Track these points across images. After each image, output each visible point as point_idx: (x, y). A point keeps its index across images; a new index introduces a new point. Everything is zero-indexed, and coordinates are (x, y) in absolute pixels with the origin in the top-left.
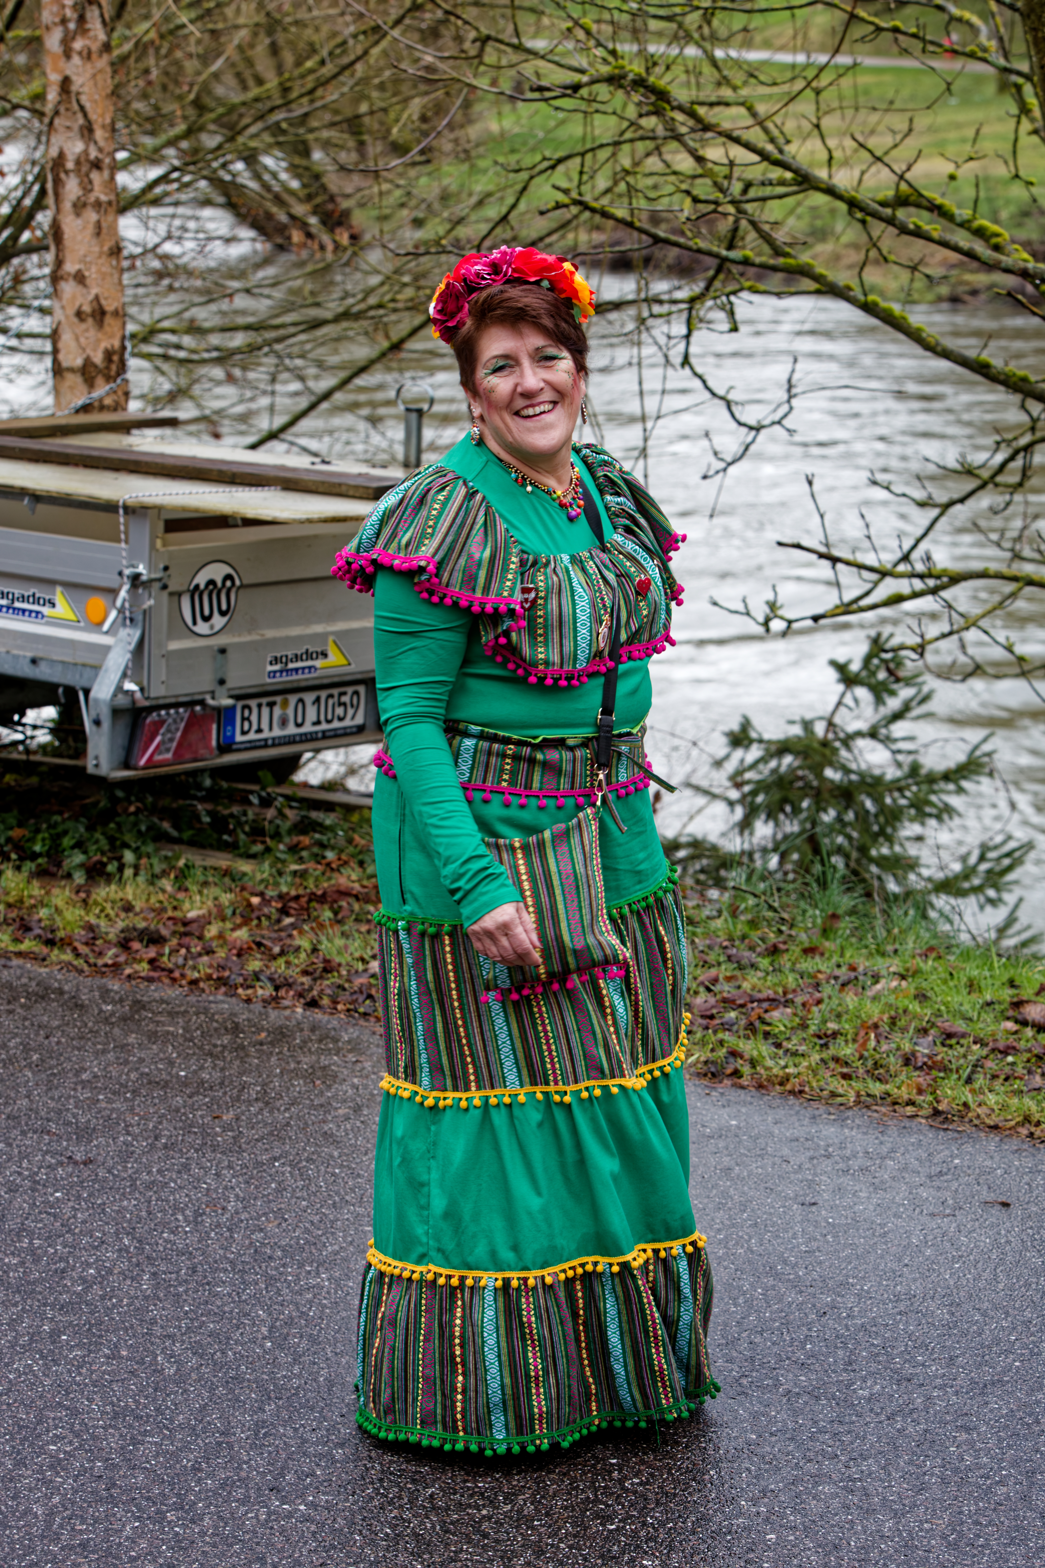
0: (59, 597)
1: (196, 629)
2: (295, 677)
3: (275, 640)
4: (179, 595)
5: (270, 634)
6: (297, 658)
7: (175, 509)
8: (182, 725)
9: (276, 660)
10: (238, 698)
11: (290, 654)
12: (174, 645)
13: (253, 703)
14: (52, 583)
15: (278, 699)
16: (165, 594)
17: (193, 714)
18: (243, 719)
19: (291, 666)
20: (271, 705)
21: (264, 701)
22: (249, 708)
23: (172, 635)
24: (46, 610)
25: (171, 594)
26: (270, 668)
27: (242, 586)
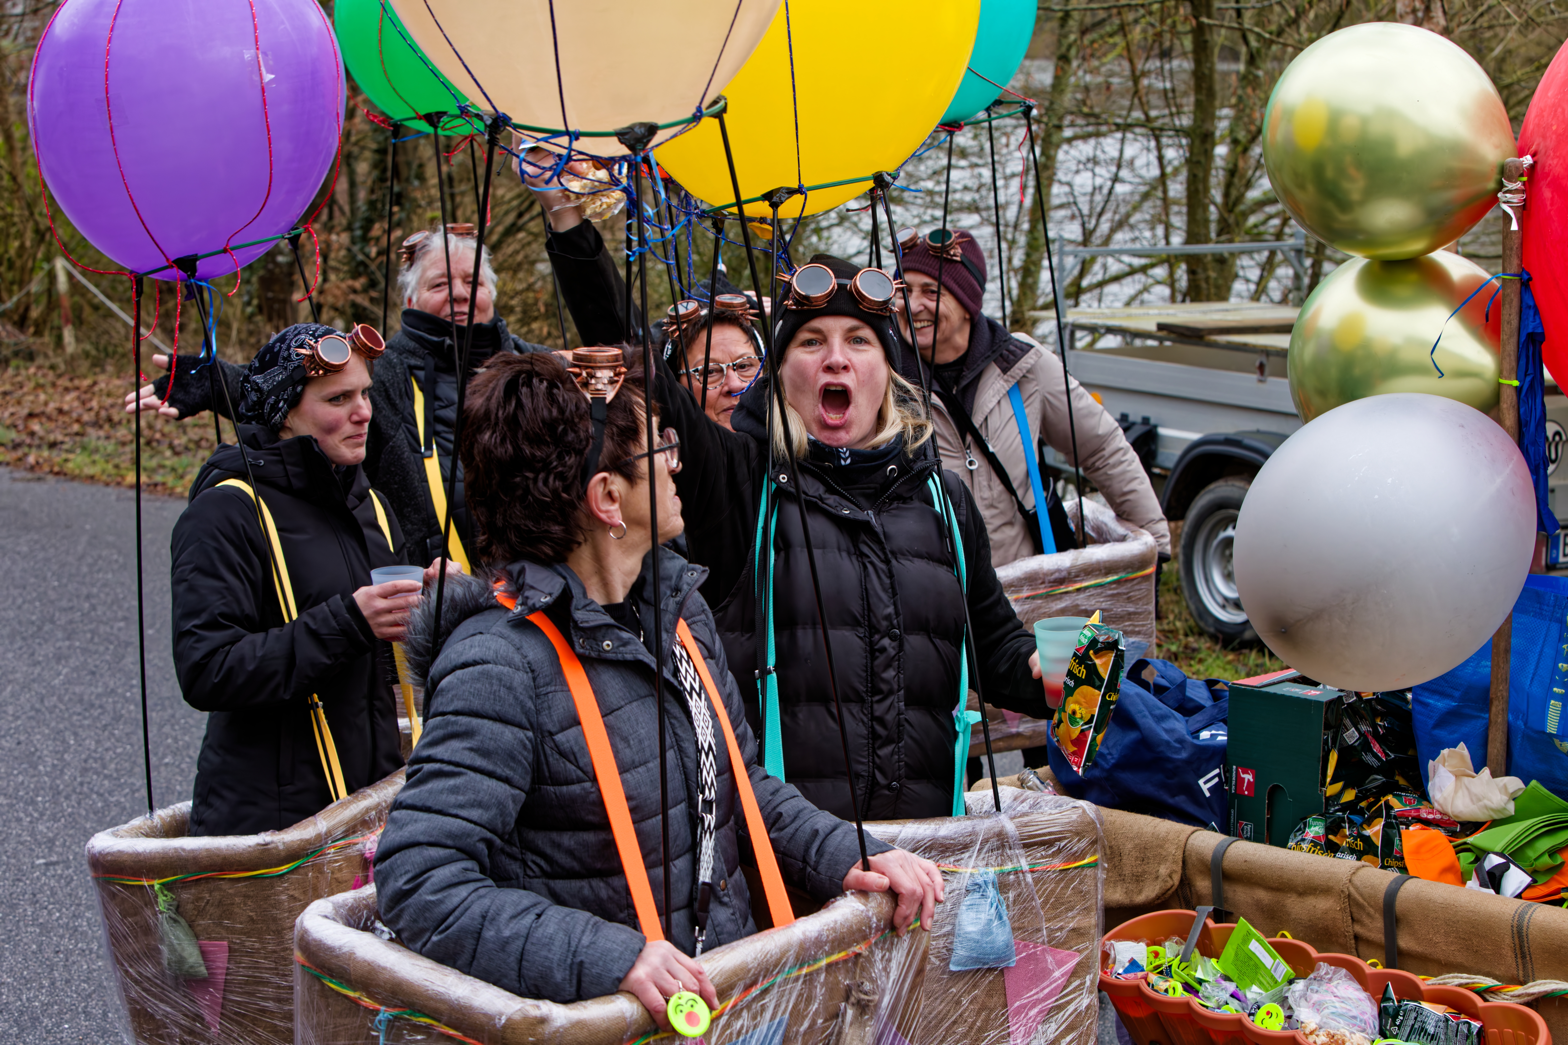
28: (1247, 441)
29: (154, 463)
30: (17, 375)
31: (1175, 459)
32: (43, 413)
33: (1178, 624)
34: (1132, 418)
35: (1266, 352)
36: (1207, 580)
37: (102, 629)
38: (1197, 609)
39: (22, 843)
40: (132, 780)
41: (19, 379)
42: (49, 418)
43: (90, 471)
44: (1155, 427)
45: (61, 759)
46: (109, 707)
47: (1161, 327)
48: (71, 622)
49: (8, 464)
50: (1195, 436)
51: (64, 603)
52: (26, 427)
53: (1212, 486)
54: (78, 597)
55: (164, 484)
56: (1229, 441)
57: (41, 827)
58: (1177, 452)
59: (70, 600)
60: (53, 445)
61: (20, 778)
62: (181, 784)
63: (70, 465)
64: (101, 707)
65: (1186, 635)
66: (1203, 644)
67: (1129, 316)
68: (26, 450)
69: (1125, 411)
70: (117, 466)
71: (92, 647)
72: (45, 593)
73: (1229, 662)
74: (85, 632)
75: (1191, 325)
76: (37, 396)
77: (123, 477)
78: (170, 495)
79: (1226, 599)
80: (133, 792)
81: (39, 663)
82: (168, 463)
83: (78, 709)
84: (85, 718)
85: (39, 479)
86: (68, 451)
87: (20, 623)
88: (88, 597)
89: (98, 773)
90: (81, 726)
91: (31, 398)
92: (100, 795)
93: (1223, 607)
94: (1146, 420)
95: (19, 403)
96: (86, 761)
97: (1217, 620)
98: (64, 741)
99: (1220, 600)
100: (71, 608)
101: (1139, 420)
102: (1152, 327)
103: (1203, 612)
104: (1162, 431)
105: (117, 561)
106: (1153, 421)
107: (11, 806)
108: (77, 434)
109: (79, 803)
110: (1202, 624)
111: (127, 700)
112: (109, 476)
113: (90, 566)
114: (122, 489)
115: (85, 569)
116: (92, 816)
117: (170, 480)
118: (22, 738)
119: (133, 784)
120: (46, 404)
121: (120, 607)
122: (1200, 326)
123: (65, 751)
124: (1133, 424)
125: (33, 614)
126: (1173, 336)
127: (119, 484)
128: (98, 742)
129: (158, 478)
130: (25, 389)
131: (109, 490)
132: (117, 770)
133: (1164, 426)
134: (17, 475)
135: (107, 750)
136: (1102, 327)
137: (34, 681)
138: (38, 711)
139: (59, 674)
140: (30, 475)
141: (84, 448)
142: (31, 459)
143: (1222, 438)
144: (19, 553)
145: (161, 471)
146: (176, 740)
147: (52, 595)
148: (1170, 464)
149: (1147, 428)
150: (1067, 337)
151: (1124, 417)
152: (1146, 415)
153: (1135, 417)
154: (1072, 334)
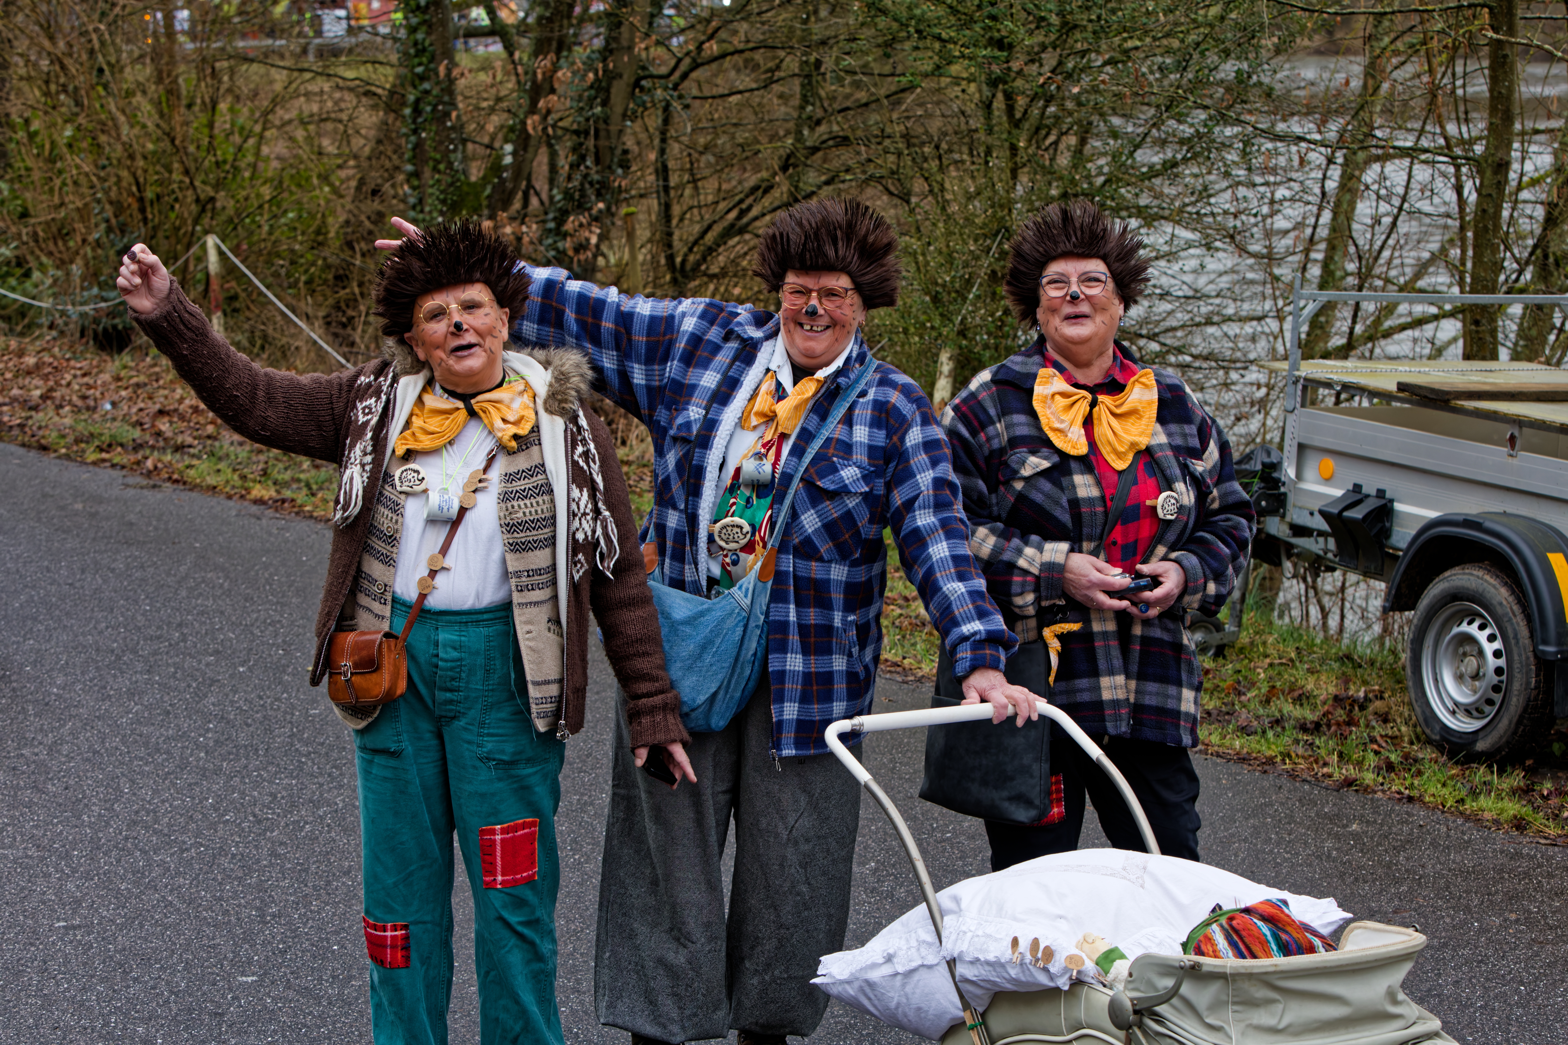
28: (1488, 524)
29: (287, 476)
30: (155, 365)
31: (1409, 539)
32: (176, 410)
33: (1404, 729)
34: (1365, 490)
35: (1519, 422)
36: (1436, 681)
37: (189, 662)
38: (1423, 712)
39: (44, 903)
40: (184, 838)
41: (157, 369)
42: (182, 418)
43: (211, 480)
44: (1391, 501)
45: (111, 809)
46: (176, 753)
47: (1402, 387)
48: (155, 653)
49: (123, 467)
50: (1432, 514)
51: (151, 632)
52: (153, 426)
53: (1447, 574)
54: (169, 624)
55: (293, 500)
56: (1468, 523)
57: (70, 886)
58: (1412, 531)
59: (159, 628)
60: (179, 448)
61: (60, 827)
62: (237, 846)
63: (192, 472)
64: (168, 752)
65: (1412, 743)
66: (1428, 754)
67: (1373, 372)
68: (148, 452)
69: (1359, 482)
70: (243, 477)
71: (172, 682)
72: (133, 617)
73: (1452, 778)
74: (168, 665)
75: (1437, 387)
76: (174, 391)
77: (248, 490)
78: (297, 513)
79: (1456, 704)
80: (183, 851)
81: (109, 696)
82: (302, 476)
83: (142, 752)
84: (146, 764)
85: (154, 486)
86: (193, 456)
87: (97, 650)
88: (180, 625)
89: (147, 828)
90: (142, 773)
91: (166, 392)
92: (144, 852)
93: (1453, 713)
94: (1381, 493)
95: (150, 398)
96: (137, 812)
97: (1445, 727)
98: (118, 789)
99: (1450, 705)
100: (158, 638)
101: (1373, 492)
102: (1392, 387)
103: (1431, 717)
104: (1398, 507)
105: (221, 586)
106: (1388, 495)
107: (42, 859)
108: (209, 437)
109: (119, 861)
110: (1428, 731)
111: (198, 746)
112: (233, 487)
113: (191, 590)
114: (246, 503)
115: (184, 593)
116: (130, 876)
117: (301, 497)
118: (71, 782)
119: (184, 842)
120: (181, 400)
121: (214, 639)
122: (1446, 388)
123: (116, 800)
124: (1367, 496)
125: (115, 641)
126: (1413, 398)
127: (242, 497)
128: (156, 792)
129: (287, 494)
130: (161, 382)
131: (231, 503)
132: (169, 825)
133: (1401, 501)
134: (130, 480)
135: (163, 801)
136: (1339, 383)
137: (98, 718)
138: (95, 752)
139: (130, 712)
140: (145, 482)
141: (212, 454)
142: (149, 464)
143: (1461, 518)
144: (113, 570)
145: (295, 486)
146: (243, 794)
147: (141, 620)
148: (1403, 545)
149: (1382, 502)
150: (1299, 393)
151: (1357, 488)
152: (1382, 487)
153: (1369, 488)
154: (1305, 388)
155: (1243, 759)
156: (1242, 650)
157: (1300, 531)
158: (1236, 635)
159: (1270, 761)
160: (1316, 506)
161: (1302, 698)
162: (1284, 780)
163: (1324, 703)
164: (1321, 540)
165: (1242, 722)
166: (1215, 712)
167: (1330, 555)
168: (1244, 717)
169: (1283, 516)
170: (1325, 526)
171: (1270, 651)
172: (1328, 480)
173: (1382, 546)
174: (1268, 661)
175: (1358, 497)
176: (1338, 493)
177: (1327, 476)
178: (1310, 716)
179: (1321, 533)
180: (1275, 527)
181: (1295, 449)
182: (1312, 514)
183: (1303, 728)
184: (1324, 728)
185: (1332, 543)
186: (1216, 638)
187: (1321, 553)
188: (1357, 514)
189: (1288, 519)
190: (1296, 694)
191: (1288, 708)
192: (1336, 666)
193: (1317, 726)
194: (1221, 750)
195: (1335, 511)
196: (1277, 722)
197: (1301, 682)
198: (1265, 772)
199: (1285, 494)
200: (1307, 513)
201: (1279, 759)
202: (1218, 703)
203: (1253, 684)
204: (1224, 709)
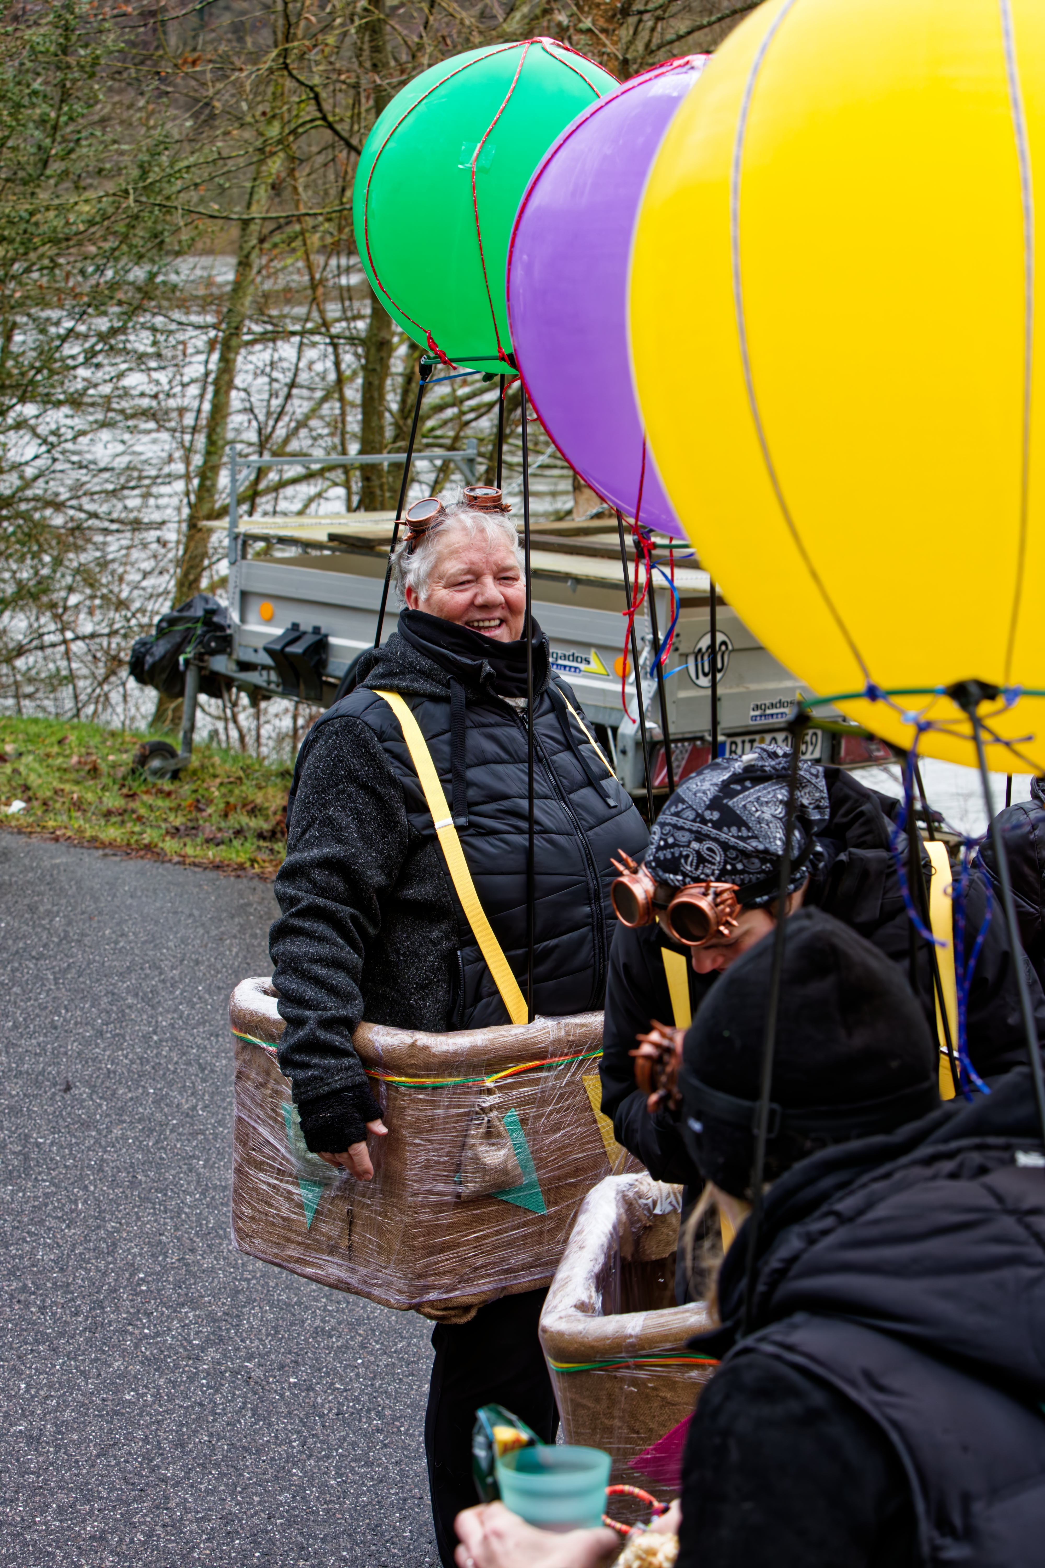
0: (593, 658)
1: (699, 682)
2: (771, 721)
3: (757, 692)
4: (687, 655)
5: (753, 687)
6: (773, 706)
7: (687, 590)
8: (686, 756)
9: (757, 707)
10: (729, 735)
11: (768, 702)
12: (682, 694)
13: (739, 740)
14: (588, 645)
15: (757, 737)
16: (676, 654)
17: (695, 747)
18: (731, 752)
19: (768, 712)
20: (752, 742)
21: (747, 738)
22: (735, 743)
23: (682, 687)
24: (583, 666)
25: (681, 655)
26: (753, 713)
27: (733, 650)
31: (345, 668)
34: (302, 628)
44: (326, 636)
47: (332, 537)
50: (365, 645)
58: (348, 661)
67: (301, 526)
69: (297, 621)
75: (362, 535)
94: (316, 630)
101: (310, 629)
102: (323, 537)
104: (333, 640)
106: (323, 631)
122: (370, 536)
124: (304, 633)
126: (344, 546)
133: (334, 636)
136: (274, 537)
148: (341, 673)
149: (318, 637)
150: (239, 547)
151: (295, 626)
152: (317, 624)
153: (306, 625)
154: (244, 544)
155: (218, 867)
156: (194, 772)
157: (244, 666)
158: (188, 760)
159: (241, 867)
160: (260, 644)
161: (254, 811)
162: (256, 882)
163: (275, 813)
164: (265, 673)
165: (208, 834)
166: (182, 828)
167: (273, 686)
168: (209, 829)
169: (230, 654)
170: (268, 661)
171: (219, 771)
172: (269, 621)
173: (320, 675)
174: (218, 781)
175: (296, 634)
176: (279, 631)
177: (268, 615)
178: (266, 826)
179: (265, 667)
180: (221, 664)
181: (237, 597)
182: (256, 651)
183: (261, 836)
184: (279, 835)
185: (273, 676)
186: (172, 764)
187: (264, 685)
188: (297, 649)
189: (235, 656)
190: (249, 807)
191: (245, 820)
192: (278, 781)
193: (273, 833)
194: (197, 860)
195: (278, 647)
196: (238, 833)
197: (251, 798)
198: (238, 877)
199: (231, 636)
200: (251, 651)
201: (248, 864)
202: (184, 820)
203: (212, 801)
204: (190, 824)
